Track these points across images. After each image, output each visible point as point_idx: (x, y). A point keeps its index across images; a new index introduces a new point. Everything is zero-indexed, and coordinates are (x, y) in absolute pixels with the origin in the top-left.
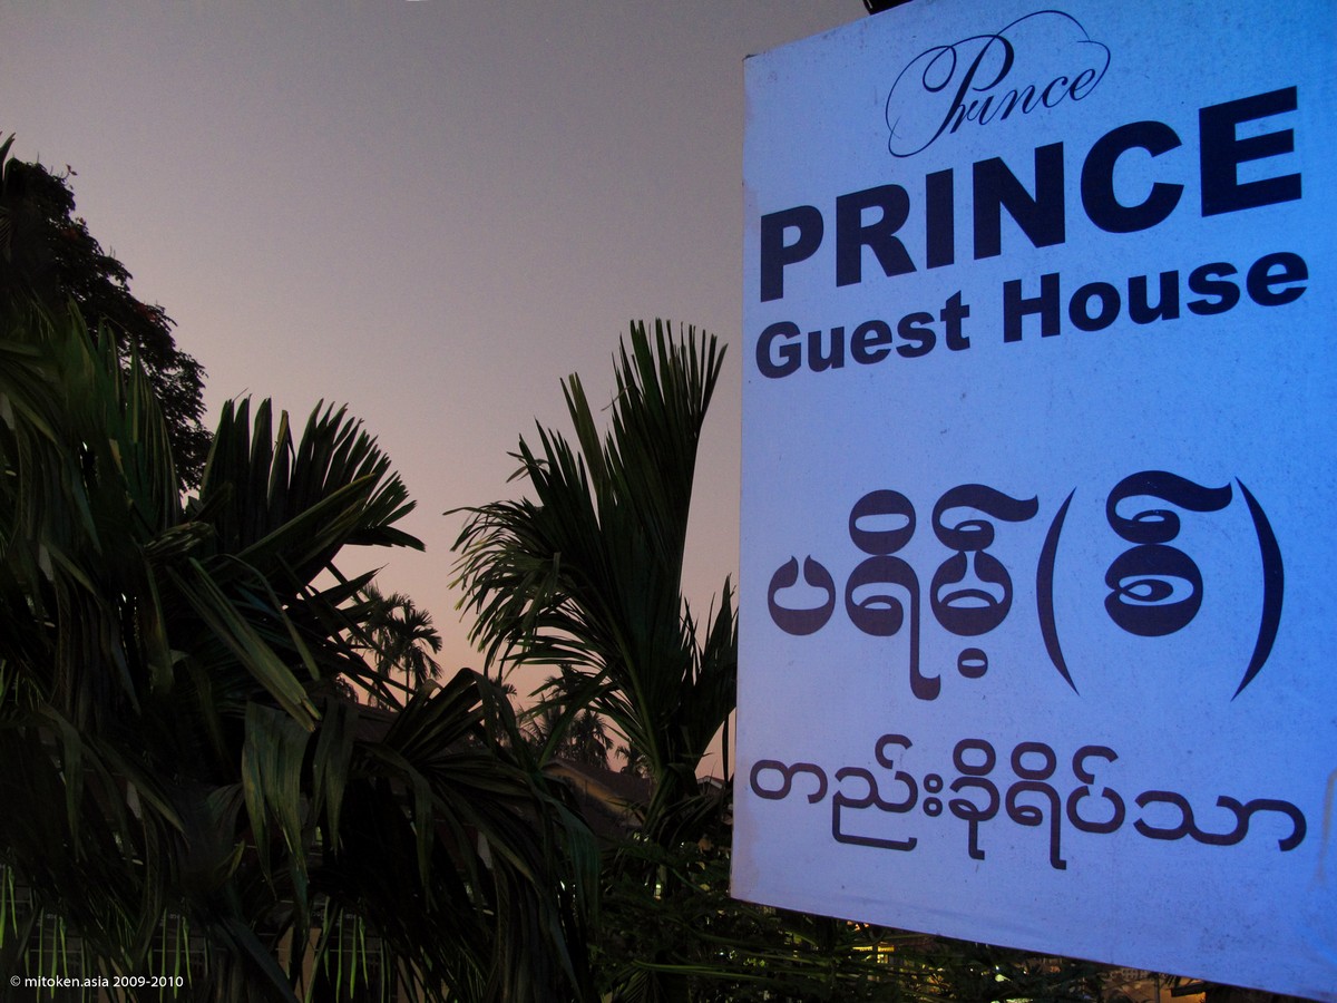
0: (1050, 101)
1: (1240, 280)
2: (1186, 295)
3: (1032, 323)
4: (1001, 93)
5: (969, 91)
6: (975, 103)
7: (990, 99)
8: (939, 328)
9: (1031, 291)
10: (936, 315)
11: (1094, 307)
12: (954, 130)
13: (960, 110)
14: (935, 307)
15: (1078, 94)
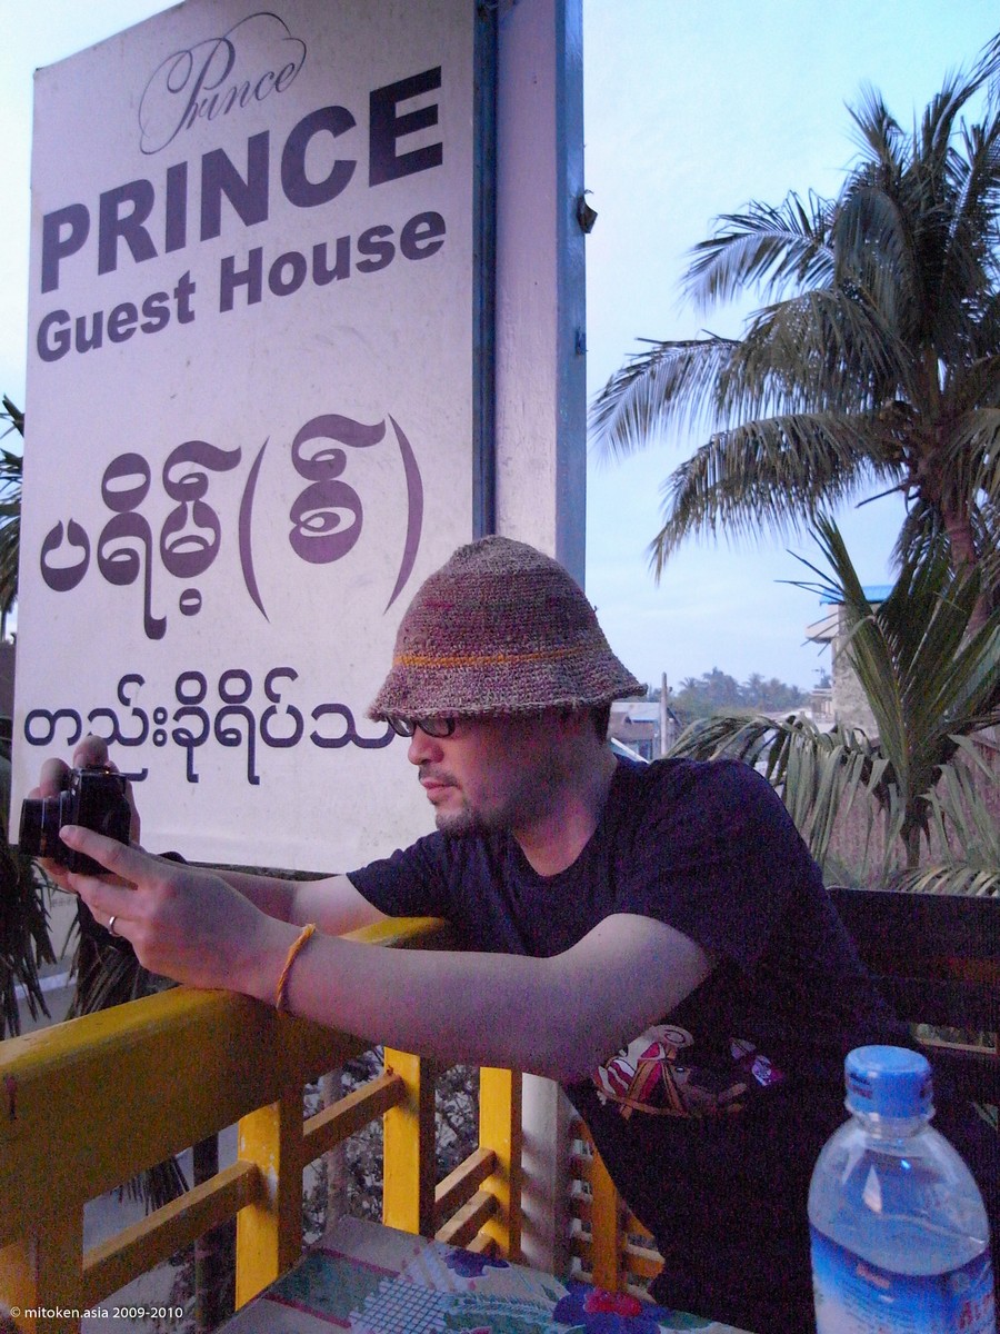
0: (261, 94)
1: (394, 239)
2: (356, 256)
3: (240, 292)
4: (224, 91)
5: (202, 91)
6: (205, 101)
7: (216, 97)
8: (172, 305)
9: (241, 265)
10: (171, 294)
11: (287, 275)
12: (189, 125)
13: (194, 107)
14: (169, 286)
15: (281, 86)
